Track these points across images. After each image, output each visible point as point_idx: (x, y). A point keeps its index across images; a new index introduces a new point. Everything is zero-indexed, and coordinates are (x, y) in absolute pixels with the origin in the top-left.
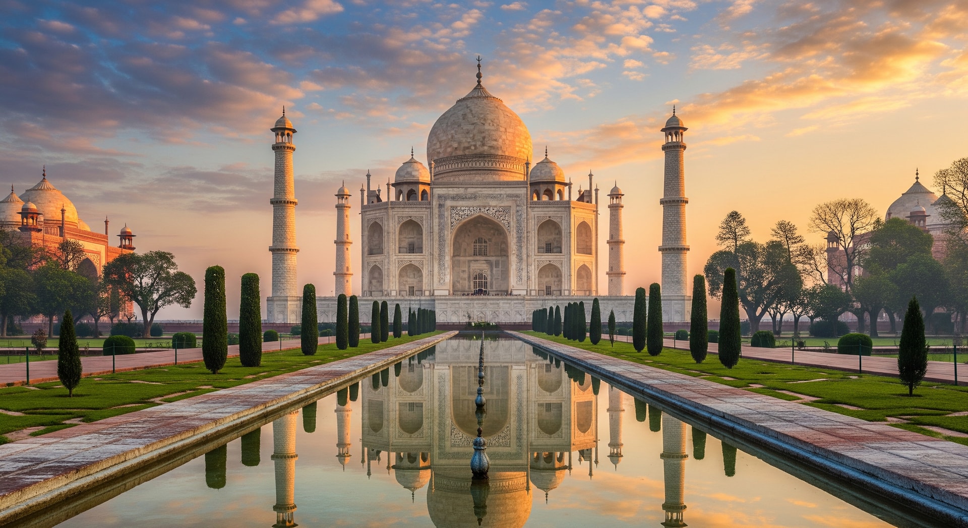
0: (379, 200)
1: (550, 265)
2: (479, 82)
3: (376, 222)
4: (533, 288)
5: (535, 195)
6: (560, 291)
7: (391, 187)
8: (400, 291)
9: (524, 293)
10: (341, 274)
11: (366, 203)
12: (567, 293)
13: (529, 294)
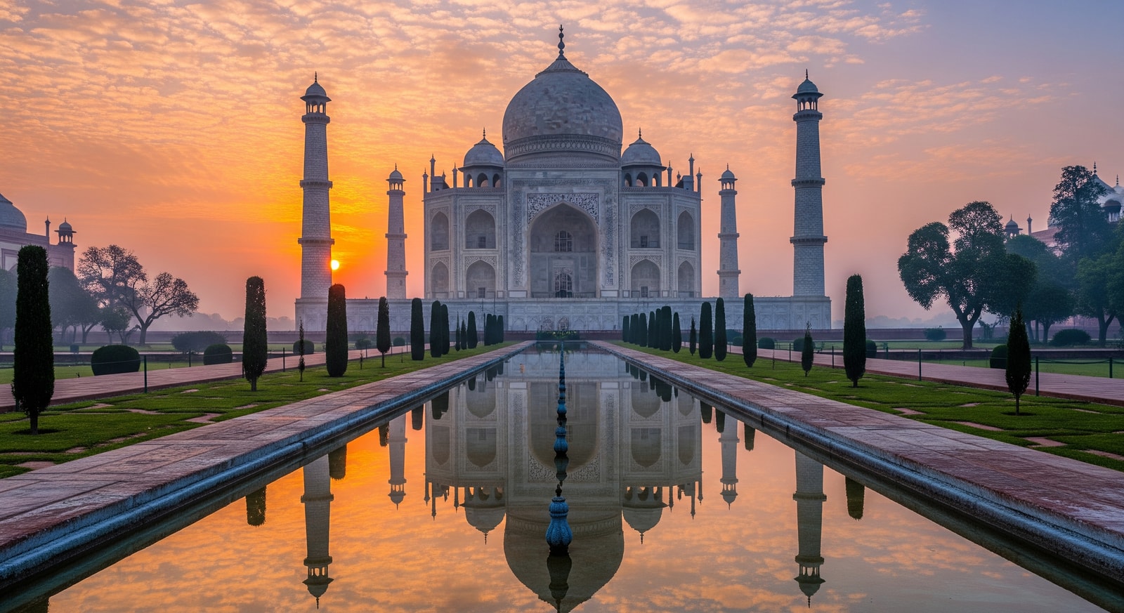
0: (446, 186)
1: (646, 261)
2: (561, 52)
3: (440, 212)
4: (626, 289)
5: (626, 182)
6: (658, 291)
7: (459, 172)
8: (468, 292)
9: (615, 294)
10: (397, 272)
11: (429, 191)
12: (665, 294)
13: (621, 295)
